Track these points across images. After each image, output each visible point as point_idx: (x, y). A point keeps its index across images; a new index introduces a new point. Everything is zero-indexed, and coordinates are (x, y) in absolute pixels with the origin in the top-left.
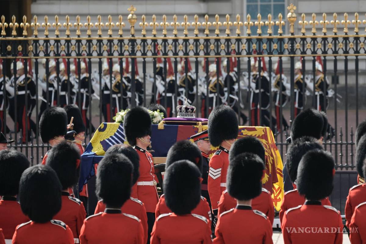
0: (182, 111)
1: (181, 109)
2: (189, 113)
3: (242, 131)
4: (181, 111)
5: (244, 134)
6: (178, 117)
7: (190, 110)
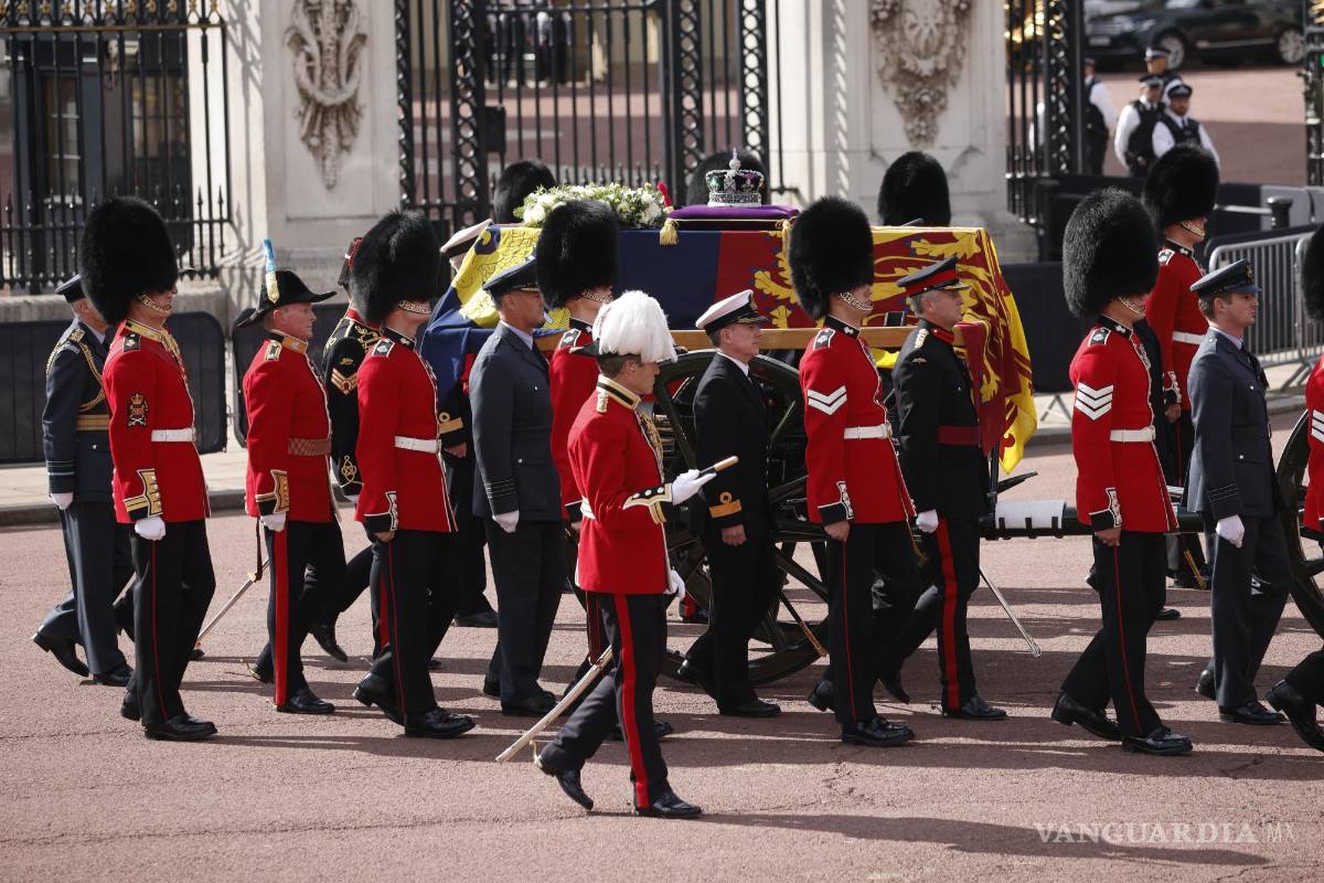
0: (725, 188)
1: (721, 179)
2: (747, 193)
3: (914, 244)
4: (721, 188)
5: (919, 252)
6: (711, 204)
7: (749, 182)
